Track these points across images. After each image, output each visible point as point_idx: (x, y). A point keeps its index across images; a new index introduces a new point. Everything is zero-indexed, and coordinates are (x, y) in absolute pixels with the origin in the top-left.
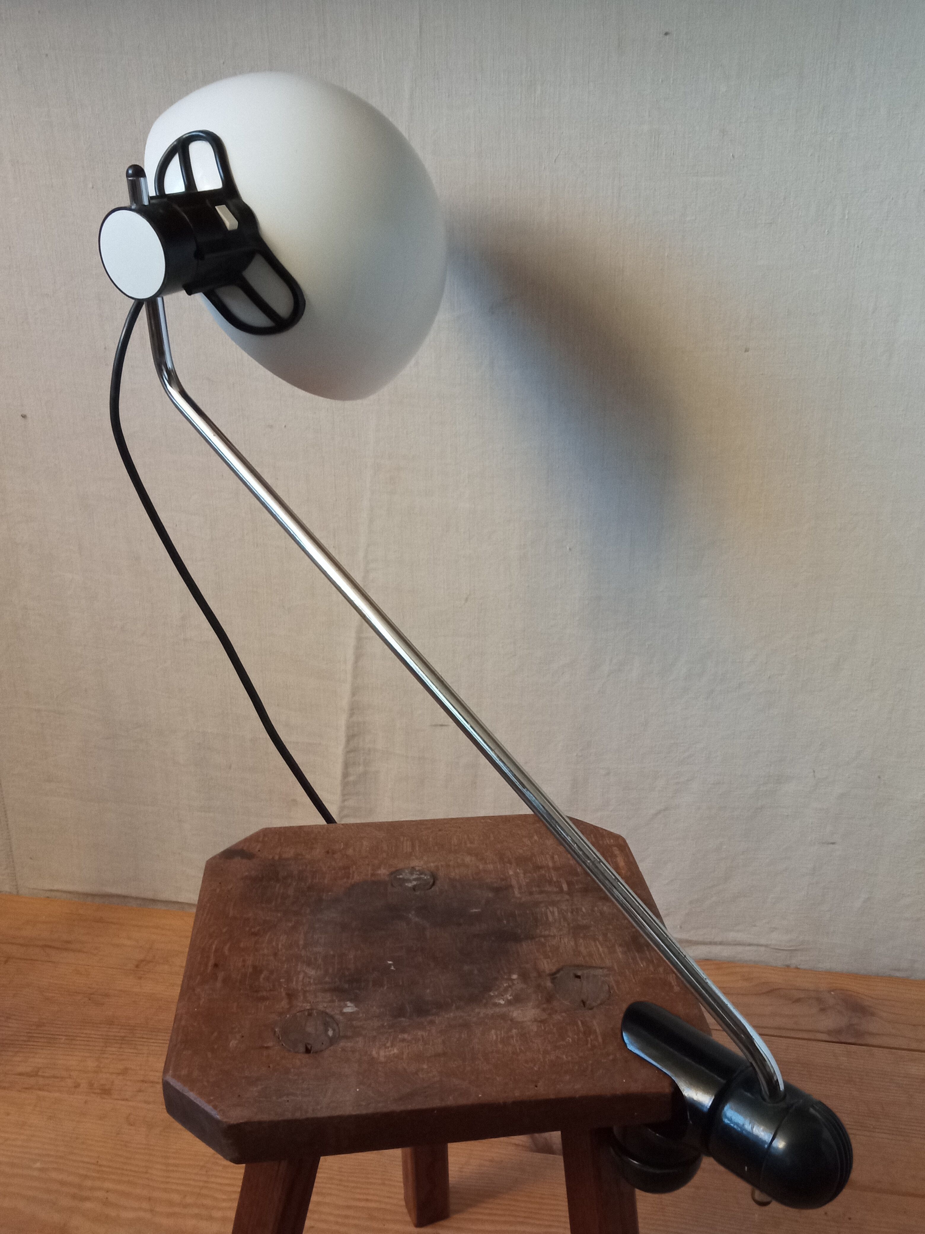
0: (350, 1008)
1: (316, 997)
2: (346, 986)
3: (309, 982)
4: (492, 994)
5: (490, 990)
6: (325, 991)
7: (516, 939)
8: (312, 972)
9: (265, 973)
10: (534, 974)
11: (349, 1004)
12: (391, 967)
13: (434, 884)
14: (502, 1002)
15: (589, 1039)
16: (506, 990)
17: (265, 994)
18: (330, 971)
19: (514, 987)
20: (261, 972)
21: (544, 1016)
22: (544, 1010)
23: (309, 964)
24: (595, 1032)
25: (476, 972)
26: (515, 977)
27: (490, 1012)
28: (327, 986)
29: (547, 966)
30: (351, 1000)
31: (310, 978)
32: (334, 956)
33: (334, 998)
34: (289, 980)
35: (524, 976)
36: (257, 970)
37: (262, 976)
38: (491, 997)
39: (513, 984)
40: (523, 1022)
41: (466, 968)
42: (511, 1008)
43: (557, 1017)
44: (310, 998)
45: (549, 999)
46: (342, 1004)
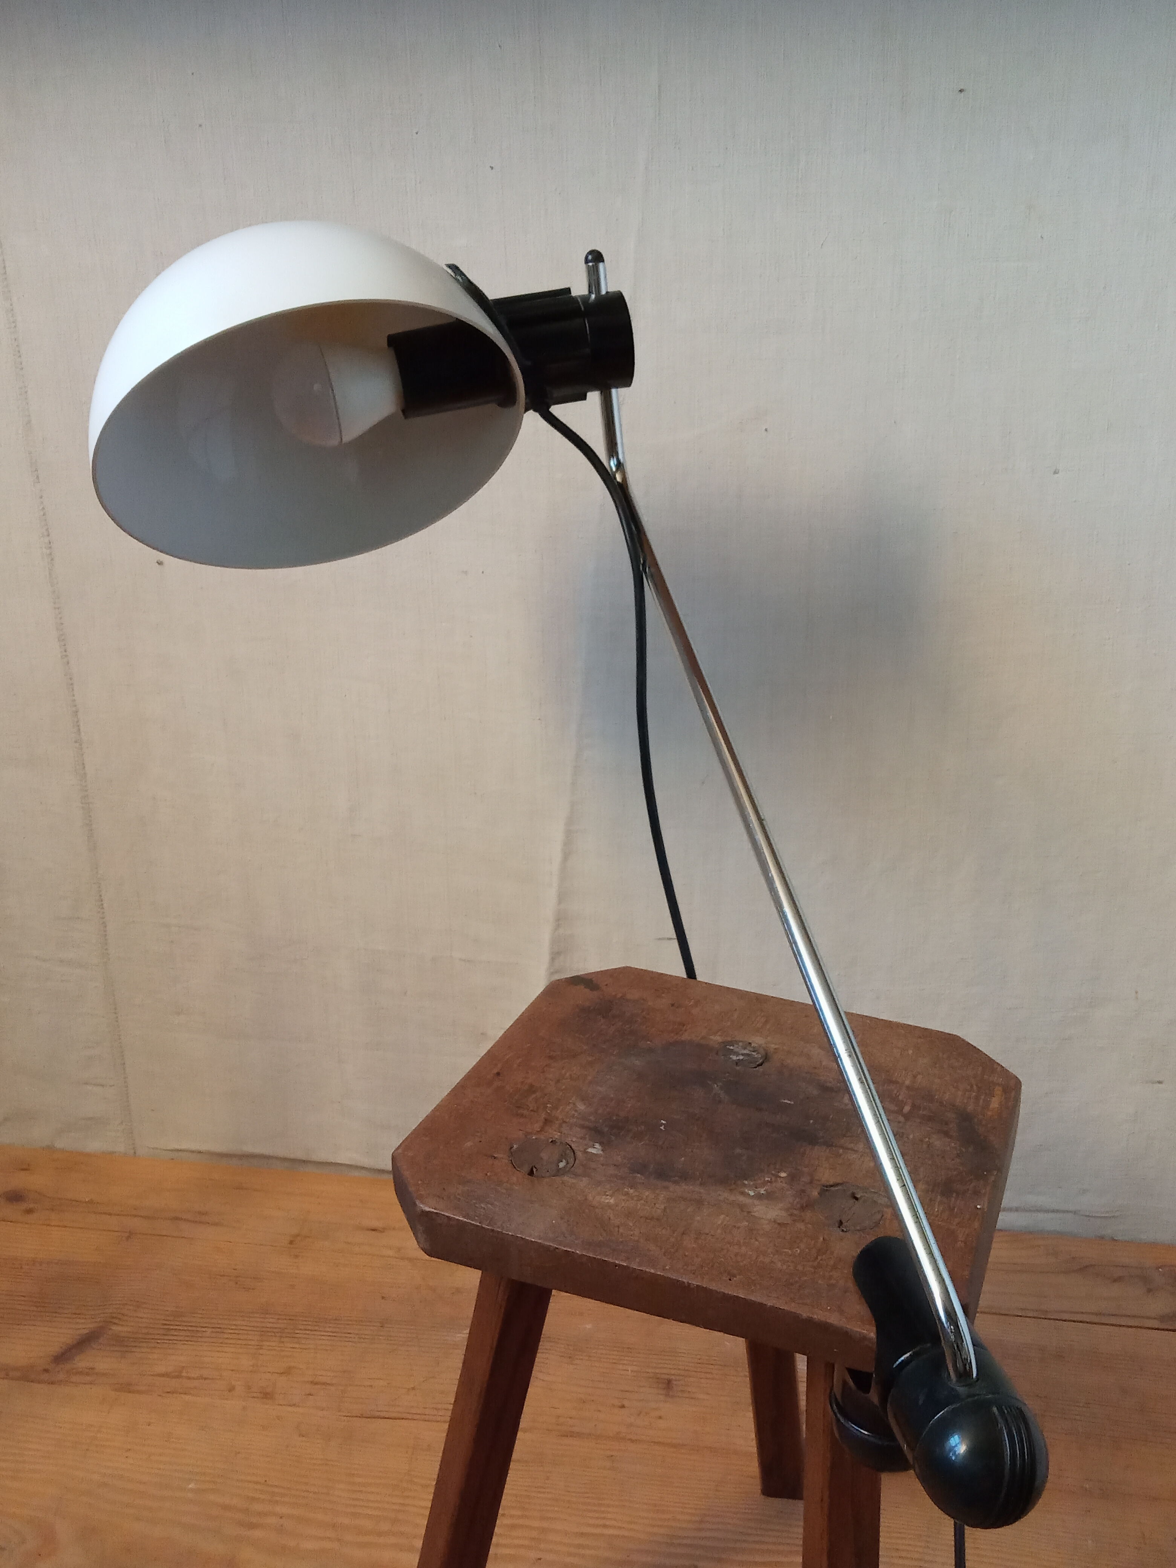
0: (596, 1150)
1: (571, 1129)
2: (606, 1129)
3: (574, 1115)
4: (746, 1182)
5: (746, 1180)
6: (583, 1127)
7: (813, 1140)
8: (581, 1107)
9: (538, 1094)
10: (806, 1179)
11: (597, 1146)
12: (661, 1126)
13: (761, 1065)
14: (752, 1193)
15: (819, 1258)
16: (765, 1183)
17: (525, 1112)
18: (600, 1111)
19: (774, 1185)
20: (534, 1092)
21: (788, 1220)
22: (791, 1215)
23: (583, 1099)
24: (832, 1253)
25: (744, 1158)
26: (783, 1175)
27: (732, 1198)
28: (587, 1123)
29: (826, 1176)
30: (601, 1143)
31: (576, 1111)
32: (612, 1099)
33: (587, 1136)
34: (556, 1108)
35: (793, 1178)
36: (532, 1089)
37: (534, 1096)
38: (745, 1185)
39: (776, 1181)
40: (760, 1218)
41: (738, 1151)
42: (756, 1202)
43: (801, 1226)
44: (565, 1129)
45: (806, 1207)
46: (591, 1143)
